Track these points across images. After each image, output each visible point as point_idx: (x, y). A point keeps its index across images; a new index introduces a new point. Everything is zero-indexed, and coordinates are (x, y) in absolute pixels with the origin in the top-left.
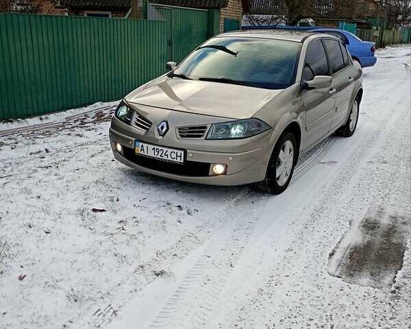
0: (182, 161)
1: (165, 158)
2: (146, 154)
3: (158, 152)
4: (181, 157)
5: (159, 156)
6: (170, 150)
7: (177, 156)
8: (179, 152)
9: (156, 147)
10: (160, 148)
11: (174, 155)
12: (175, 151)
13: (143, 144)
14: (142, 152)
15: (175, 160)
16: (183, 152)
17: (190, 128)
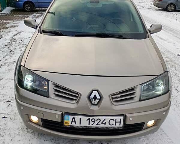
0: (122, 125)
1: (103, 125)
2: (78, 124)
3: (94, 122)
4: (120, 122)
5: (95, 125)
6: (108, 119)
7: (116, 122)
8: (118, 119)
9: (91, 118)
10: (96, 118)
11: (112, 122)
12: (114, 118)
13: (75, 117)
14: (74, 124)
15: (114, 126)
16: (122, 118)
17: (121, 93)
